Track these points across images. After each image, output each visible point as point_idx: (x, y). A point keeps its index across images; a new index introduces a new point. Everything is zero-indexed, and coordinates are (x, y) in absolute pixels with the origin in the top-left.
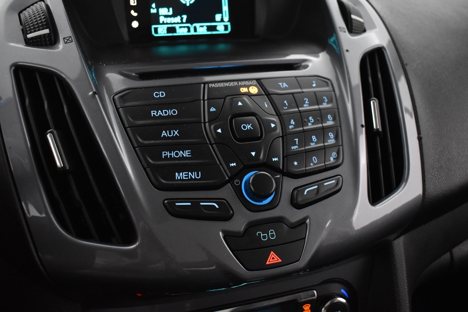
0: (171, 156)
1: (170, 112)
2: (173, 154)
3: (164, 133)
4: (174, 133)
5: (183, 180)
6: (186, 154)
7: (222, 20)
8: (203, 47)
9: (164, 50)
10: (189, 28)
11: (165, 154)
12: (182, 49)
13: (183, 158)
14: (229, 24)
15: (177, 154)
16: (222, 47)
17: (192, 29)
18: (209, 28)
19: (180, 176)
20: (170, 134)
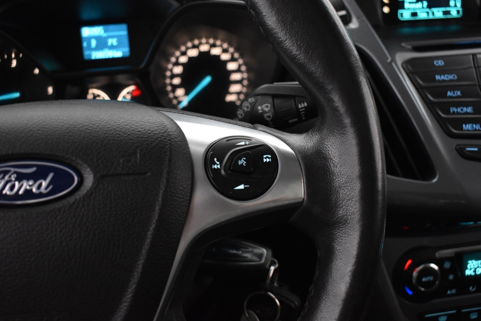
0: (457, 111)
1: (451, 77)
2: (459, 110)
3: (449, 94)
4: (457, 93)
5: (469, 130)
6: (470, 110)
7: (456, 6)
8: (438, 28)
9: (406, 30)
10: (428, 13)
11: (452, 109)
12: (421, 29)
13: (467, 113)
14: (460, 9)
15: (462, 110)
16: (453, 28)
17: (431, 14)
18: (445, 13)
19: (468, 127)
20: (454, 93)
